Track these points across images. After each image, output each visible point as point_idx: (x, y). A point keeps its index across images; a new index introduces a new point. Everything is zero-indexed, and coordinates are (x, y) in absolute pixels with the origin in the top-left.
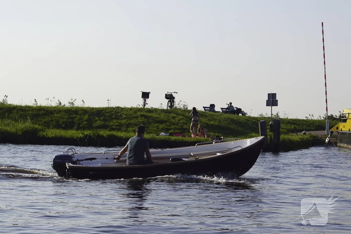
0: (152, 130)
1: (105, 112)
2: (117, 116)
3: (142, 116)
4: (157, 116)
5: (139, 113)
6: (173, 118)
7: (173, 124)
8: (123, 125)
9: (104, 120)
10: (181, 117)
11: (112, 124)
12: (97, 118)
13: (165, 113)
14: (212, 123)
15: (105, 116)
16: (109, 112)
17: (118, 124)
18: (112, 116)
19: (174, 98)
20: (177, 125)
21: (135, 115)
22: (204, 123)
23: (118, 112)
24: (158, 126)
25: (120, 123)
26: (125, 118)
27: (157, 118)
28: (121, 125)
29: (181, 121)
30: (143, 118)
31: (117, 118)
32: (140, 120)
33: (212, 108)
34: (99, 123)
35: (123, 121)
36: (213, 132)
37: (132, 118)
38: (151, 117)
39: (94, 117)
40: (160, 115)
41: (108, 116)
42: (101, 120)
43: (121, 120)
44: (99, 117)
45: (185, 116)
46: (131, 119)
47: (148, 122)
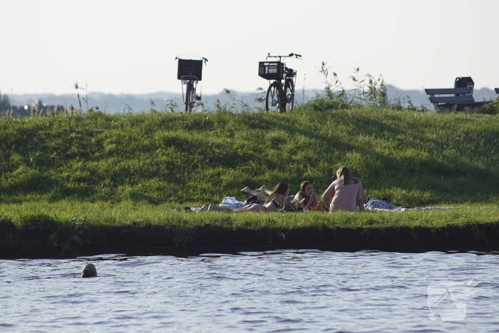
0: (195, 189)
1: (48, 135)
2: (84, 147)
3: (169, 142)
4: (220, 141)
5: (159, 135)
6: (276, 143)
7: (271, 166)
8: (103, 178)
9: (40, 163)
10: (302, 139)
11: (65, 174)
12: (16, 157)
13: (253, 127)
14: (409, 153)
15: (45, 149)
16: (59, 135)
17: (86, 174)
18: (67, 149)
19: (291, 73)
20: (282, 168)
21: (147, 142)
22: (379, 157)
23: (91, 134)
24: (219, 174)
25: (93, 172)
26: (111, 153)
27: (218, 146)
28: (94, 177)
29: (299, 156)
30: (171, 150)
31: (85, 156)
32: (162, 156)
33: (461, 90)
34: (22, 172)
35: (103, 165)
36: (403, 187)
37: (133, 151)
38: (200, 144)
39: (9, 155)
40: (232, 136)
41: (55, 149)
42: (28, 164)
43: (98, 159)
44: (22, 154)
45: (318, 137)
46: (132, 154)
47: (188, 162)
